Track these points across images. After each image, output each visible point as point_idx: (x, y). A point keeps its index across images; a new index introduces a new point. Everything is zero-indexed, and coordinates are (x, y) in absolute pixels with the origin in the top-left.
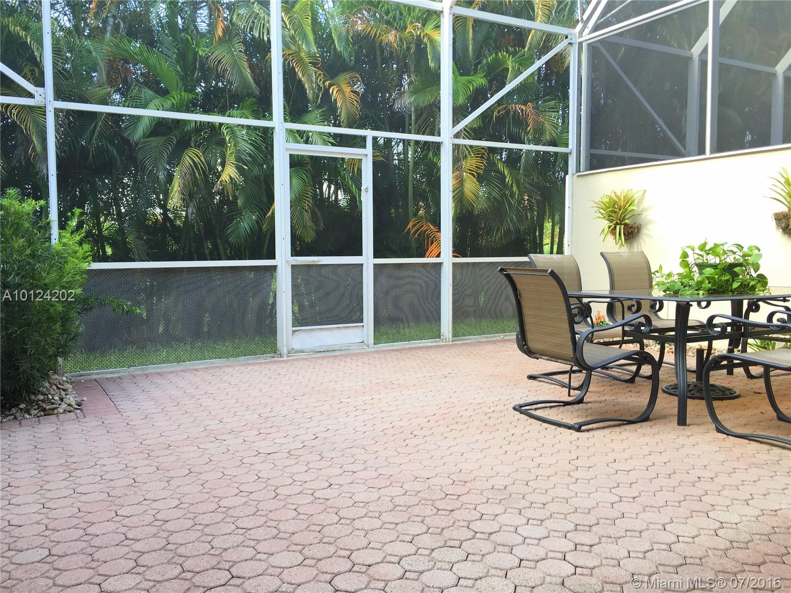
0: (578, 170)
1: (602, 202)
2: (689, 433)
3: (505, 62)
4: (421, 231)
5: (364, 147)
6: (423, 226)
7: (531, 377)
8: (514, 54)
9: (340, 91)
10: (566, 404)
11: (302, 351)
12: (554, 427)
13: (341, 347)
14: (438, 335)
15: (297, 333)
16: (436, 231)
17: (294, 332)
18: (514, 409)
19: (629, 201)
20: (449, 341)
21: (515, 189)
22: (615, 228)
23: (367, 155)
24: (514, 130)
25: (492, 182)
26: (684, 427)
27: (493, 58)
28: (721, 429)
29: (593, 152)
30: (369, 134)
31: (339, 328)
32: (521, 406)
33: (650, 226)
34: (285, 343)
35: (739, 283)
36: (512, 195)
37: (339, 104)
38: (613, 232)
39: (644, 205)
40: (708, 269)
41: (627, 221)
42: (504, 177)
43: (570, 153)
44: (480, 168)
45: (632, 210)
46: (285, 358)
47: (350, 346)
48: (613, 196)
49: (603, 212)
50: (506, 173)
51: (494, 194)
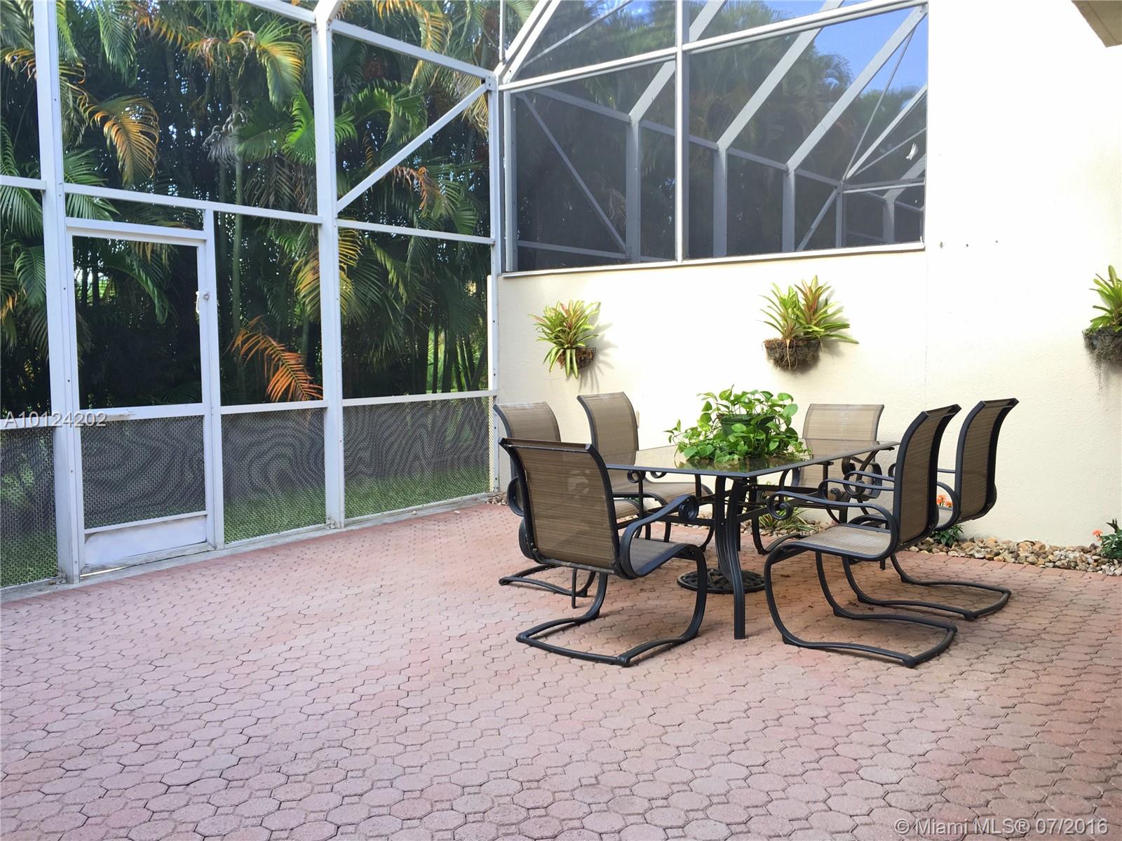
0: (504, 271)
1: (546, 317)
2: (755, 650)
3: (382, 101)
4: (258, 350)
5: (200, 227)
6: (259, 342)
7: (505, 582)
8: (392, 91)
9: (123, 130)
10: (578, 622)
11: (104, 568)
12: (590, 663)
13: (170, 554)
14: (320, 517)
15: (92, 538)
16: (282, 350)
17: (88, 536)
18: (519, 640)
19: (580, 315)
20: (341, 528)
21: (401, 290)
22: (564, 353)
23: (205, 241)
24: (398, 204)
25: (365, 277)
26: (744, 640)
27: (365, 96)
28: (788, 639)
29: (523, 245)
30: (208, 208)
31: (165, 522)
32: (528, 634)
33: (607, 351)
34: (75, 559)
35: (777, 444)
36: (398, 298)
37: (120, 153)
38: (562, 359)
39: (601, 321)
40: (738, 425)
41: (580, 345)
42: (387, 273)
43: (493, 245)
44: (351, 258)
45: (587, 329)
46: (76, 585)
47: (185, 550)
48: (560, 309)
49: (548, 331)
50: (389, 266)
51: (371, 295)
